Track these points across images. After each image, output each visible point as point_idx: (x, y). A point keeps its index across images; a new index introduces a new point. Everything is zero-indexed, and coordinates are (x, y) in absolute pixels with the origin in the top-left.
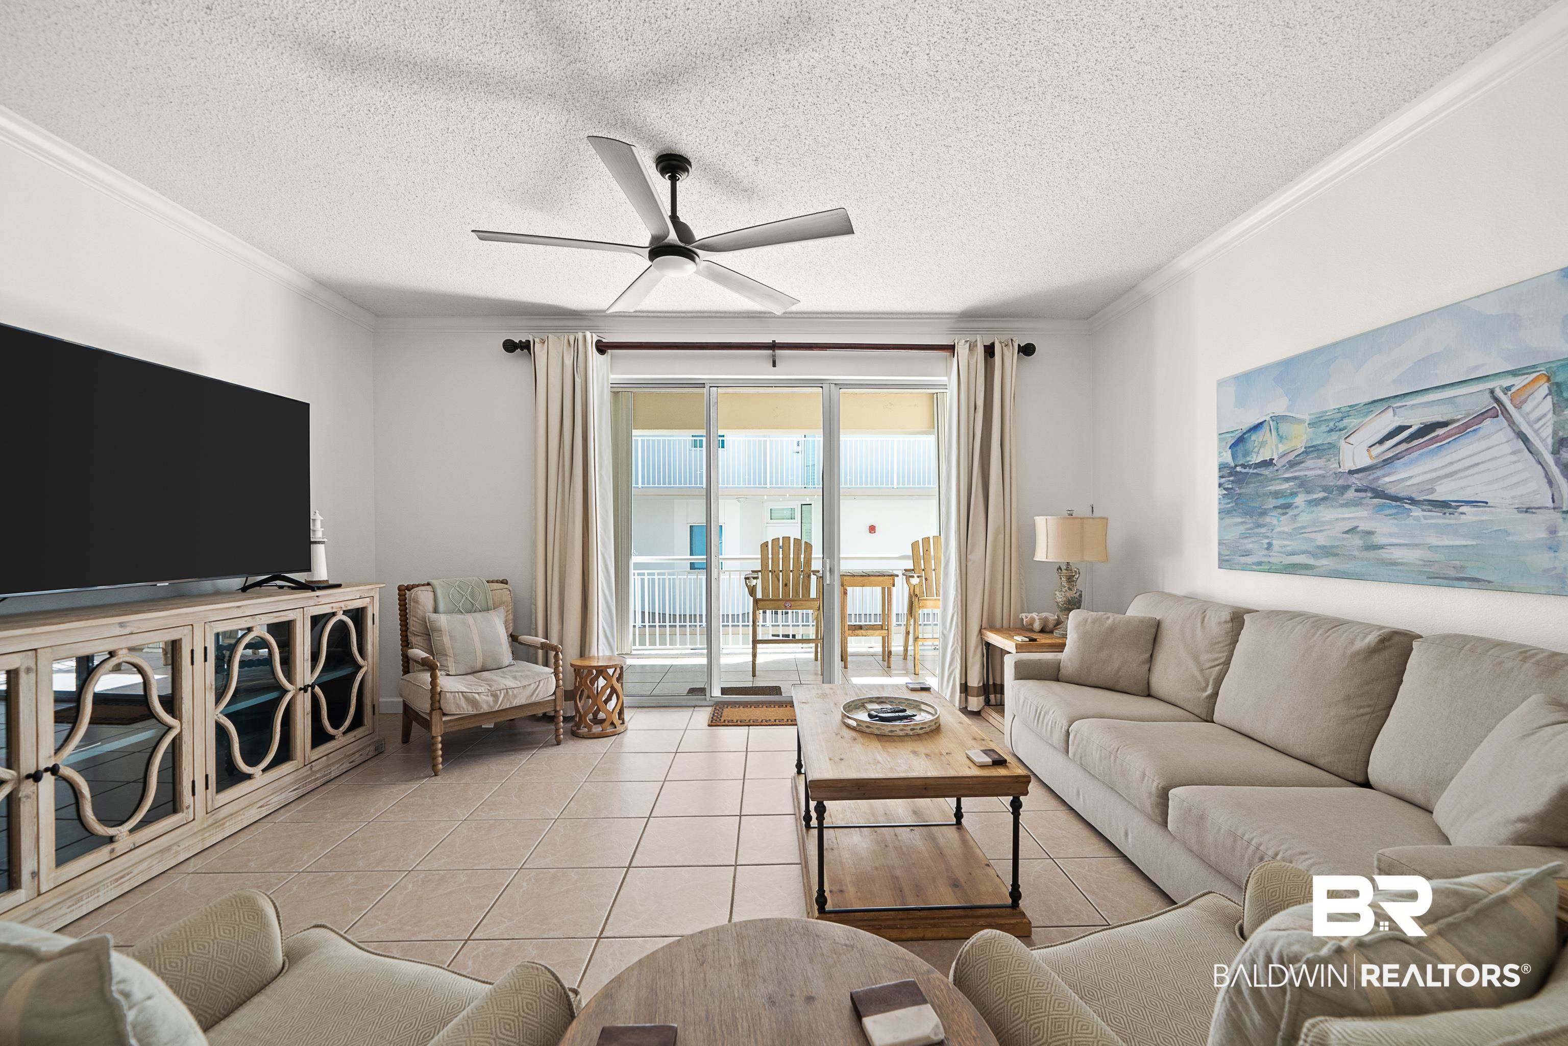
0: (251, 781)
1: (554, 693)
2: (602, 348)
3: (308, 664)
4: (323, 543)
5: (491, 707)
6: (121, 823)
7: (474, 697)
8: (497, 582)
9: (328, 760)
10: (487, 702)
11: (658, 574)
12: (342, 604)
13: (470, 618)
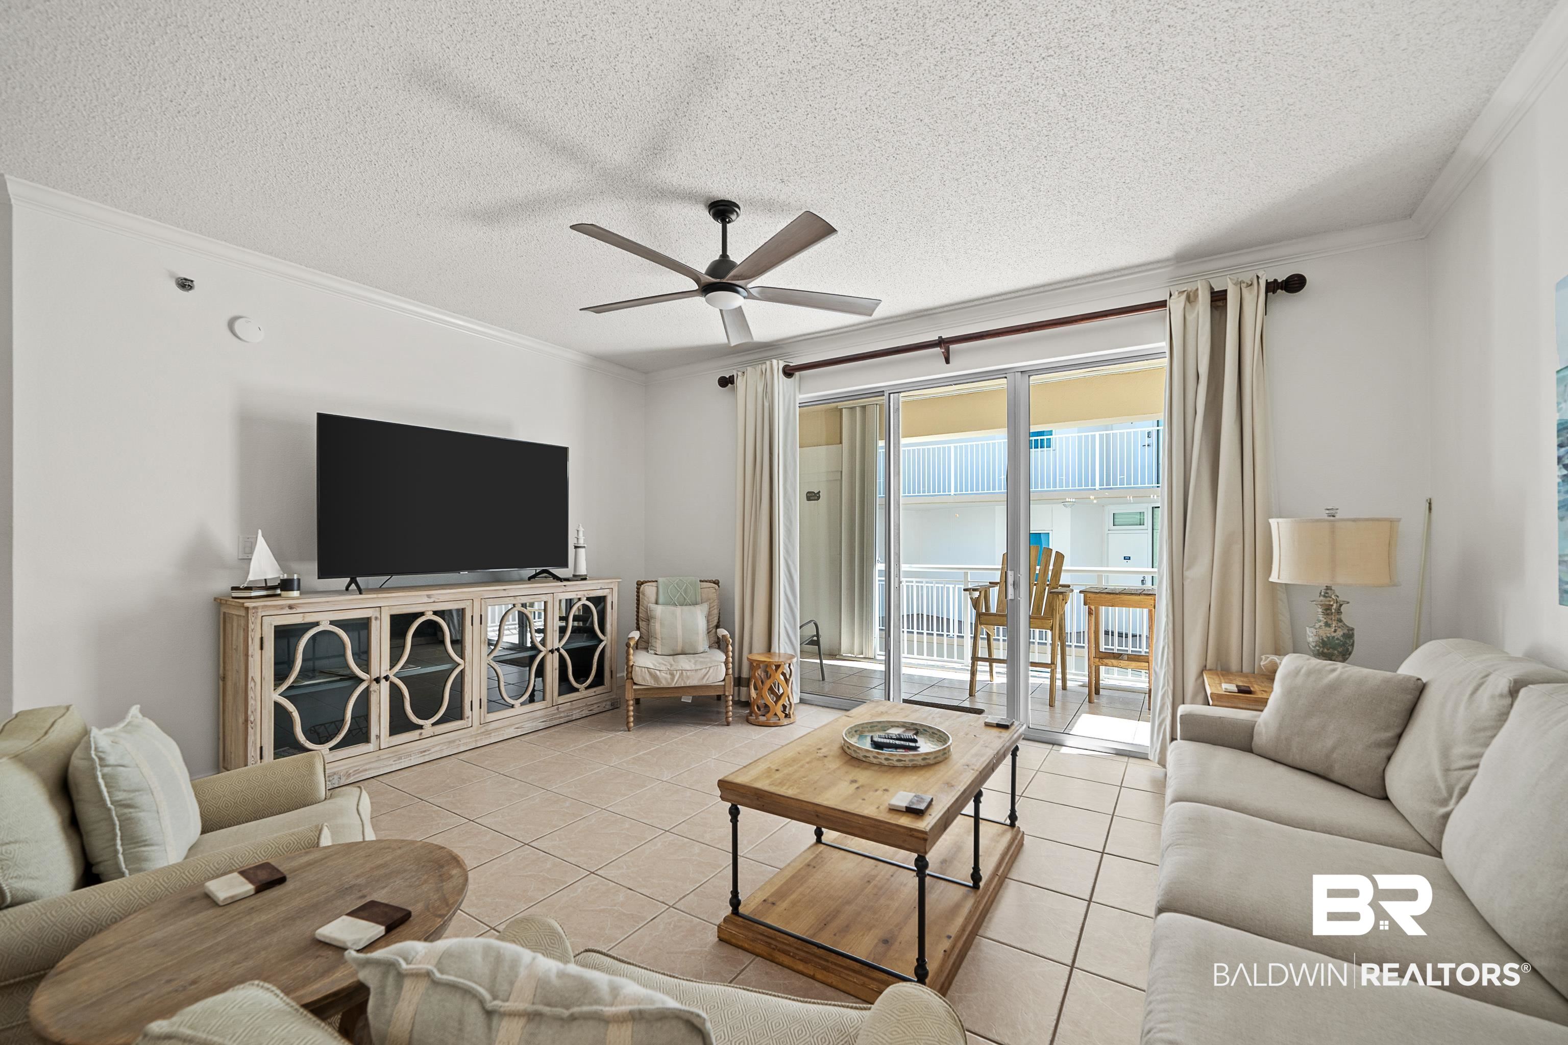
0: (512, 709)
1: (724, 680)
2: (789, 372)
3: (557, 634)
4: (584, 547)
5: (669, 683)
6: (427, 719)
7: (655, 673)
8: (710, 582)
9: (572, 705)
10: (666, 679)
11: (917, 582)
12: (585, 593)
13: (678, 610)
